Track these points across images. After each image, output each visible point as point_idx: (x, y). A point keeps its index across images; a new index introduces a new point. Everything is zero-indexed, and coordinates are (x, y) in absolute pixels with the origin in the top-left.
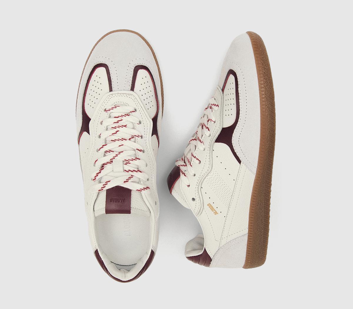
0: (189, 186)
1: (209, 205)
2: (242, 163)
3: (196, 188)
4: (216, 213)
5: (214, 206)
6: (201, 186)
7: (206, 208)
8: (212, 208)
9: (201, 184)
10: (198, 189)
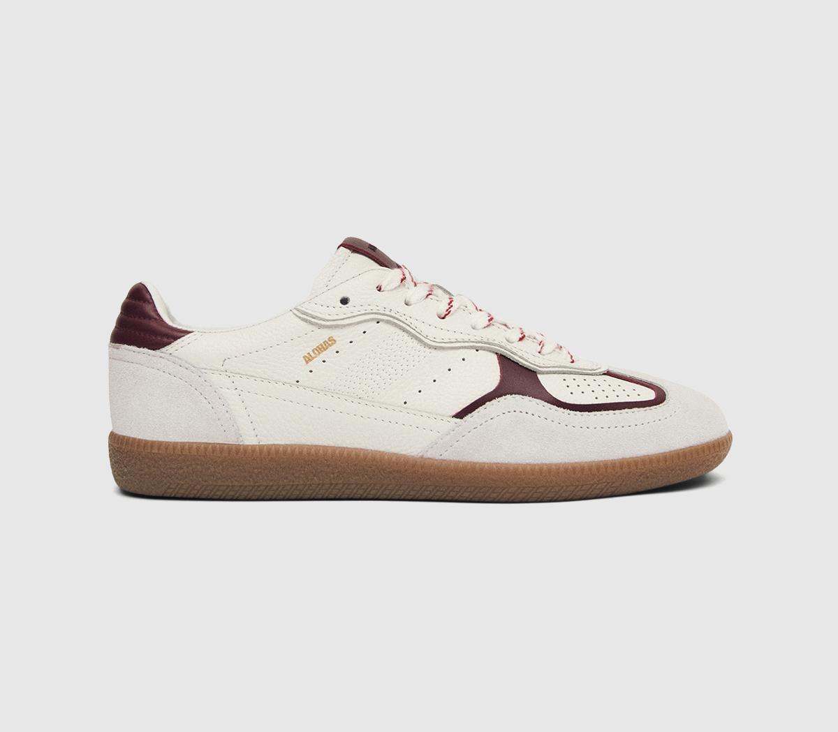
0: (379, 290)
1: (332, 341)
2: (458, 420)
3: (378, 308)
4: (308, 359)
5: (328, 354)
6: (383, 320)
7: (324, 335)
8: (321, 349)
9: (388, 322)
10: (376, 313)
